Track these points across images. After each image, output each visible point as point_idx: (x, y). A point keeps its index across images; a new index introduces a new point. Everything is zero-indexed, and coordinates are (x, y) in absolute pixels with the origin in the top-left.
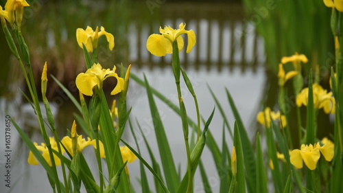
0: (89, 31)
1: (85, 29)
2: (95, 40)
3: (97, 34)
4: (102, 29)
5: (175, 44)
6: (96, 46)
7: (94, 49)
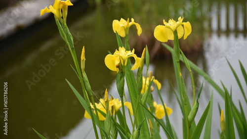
0: (122, 21)
1: (119, 21)
2: (127, 28)
3: (128, 24)
4: (133, 20)
5: (175, 32)
6: (128, 33)
7: (126, 35)
